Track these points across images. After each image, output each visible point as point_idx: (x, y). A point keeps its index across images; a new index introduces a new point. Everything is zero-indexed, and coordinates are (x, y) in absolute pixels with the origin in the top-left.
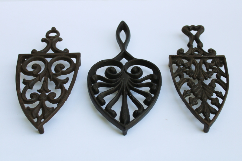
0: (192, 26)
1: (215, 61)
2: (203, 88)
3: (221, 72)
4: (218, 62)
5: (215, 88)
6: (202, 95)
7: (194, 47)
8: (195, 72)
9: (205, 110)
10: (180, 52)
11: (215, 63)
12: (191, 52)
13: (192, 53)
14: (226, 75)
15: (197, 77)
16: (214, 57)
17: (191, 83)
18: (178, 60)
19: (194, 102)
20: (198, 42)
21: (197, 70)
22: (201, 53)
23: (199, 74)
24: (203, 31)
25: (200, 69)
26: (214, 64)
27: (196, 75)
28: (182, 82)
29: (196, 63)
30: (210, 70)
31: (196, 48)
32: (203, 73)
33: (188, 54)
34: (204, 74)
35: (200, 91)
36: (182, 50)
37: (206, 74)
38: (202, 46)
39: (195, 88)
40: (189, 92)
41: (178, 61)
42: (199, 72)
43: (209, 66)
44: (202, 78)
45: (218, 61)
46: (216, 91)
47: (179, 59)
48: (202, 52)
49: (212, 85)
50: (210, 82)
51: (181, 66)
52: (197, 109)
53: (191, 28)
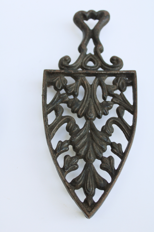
0: (89, 11)
1: (119, 81)
2: (91, 135)
3: (125, 103)
4: (122, 84)
5: (111, 135)
6: (86, 152)
7: (87, 53)
8: (82, 103)
9: (88, 184)
10: (64, 62)
11: (117, 84)
12: (82, 63)
13: (83, 65)
14: (133, 110)
15: (84, 113)
16: (117, 74)
17: (72, 127)
18: (58, 79)
19: (72, 165)
20: (97, 42)
21: (86, 99)
22: (97, 65)
23: (88, 109)
24: (107, 22)
25: (91, 97)
26: (116, 87)
27: (82, 111)
28: (57, 124)
29: (86, 84)
30: (109, 99)
31: (90, 54)
32: (94, 107)
33: (75, 66)
34: (96, 108)
35: (85, 143)
36: (67, 59)
37: (99, 107)
38: (102, 51)
39: (77, 138)
40: (67, 144)
41: (58, 82)
42: (89, 104)
43: (108, 91)
44: (93, 115)
45: (123, 80)
46: (112, 141)
47: (59, 77)
48: (100, 62)
49: (107, 131)
50: (104, 124)
51: (61, 89)
52: (74, 181)
53: (87, 15)
